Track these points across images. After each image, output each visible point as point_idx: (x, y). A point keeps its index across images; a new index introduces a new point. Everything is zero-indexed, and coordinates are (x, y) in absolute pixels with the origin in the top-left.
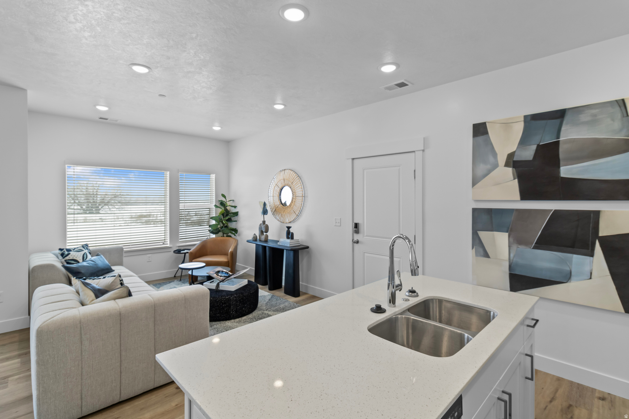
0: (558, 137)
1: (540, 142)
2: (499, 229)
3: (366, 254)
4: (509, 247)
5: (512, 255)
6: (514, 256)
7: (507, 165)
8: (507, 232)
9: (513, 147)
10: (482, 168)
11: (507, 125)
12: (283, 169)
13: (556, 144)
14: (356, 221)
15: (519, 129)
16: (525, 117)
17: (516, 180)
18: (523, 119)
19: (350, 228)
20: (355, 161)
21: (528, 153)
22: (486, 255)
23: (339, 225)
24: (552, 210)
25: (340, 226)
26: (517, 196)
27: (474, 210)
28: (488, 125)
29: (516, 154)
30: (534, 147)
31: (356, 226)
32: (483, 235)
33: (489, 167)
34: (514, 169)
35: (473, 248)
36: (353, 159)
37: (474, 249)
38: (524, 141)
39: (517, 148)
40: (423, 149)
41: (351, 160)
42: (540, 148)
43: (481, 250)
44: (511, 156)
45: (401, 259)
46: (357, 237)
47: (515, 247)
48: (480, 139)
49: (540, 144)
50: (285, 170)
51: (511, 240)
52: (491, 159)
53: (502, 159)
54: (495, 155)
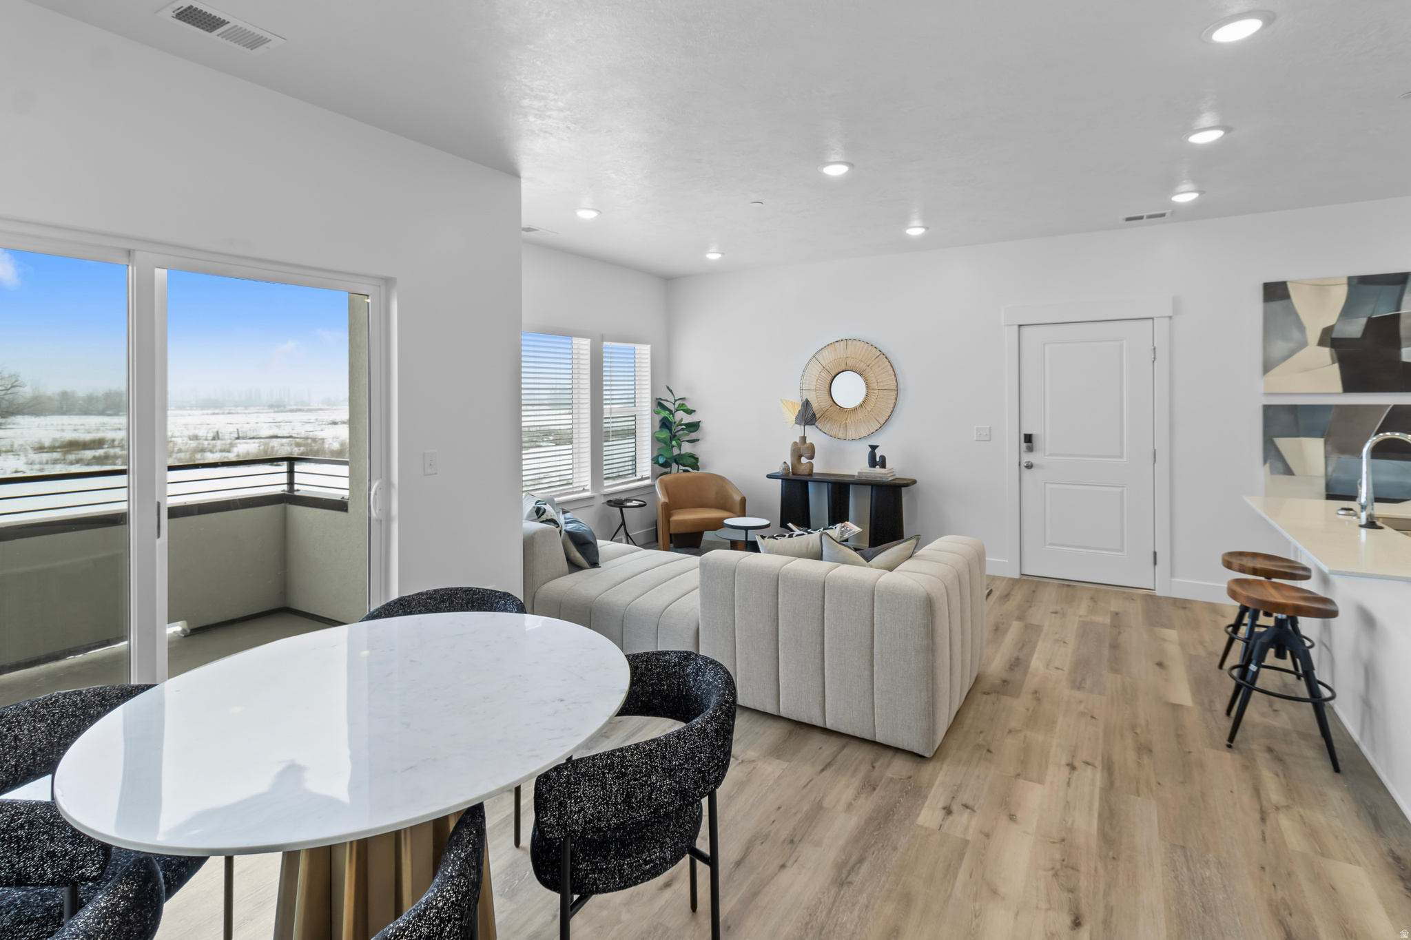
0: (1398, 308)
1: (1372, 315)
2: (1310, 433)
3: (1047, 485)
4: (1326, 457)
5: (1330, 469)
6: (1334, 470)
7: (1322, 343)
8: (1322, 437)
9: (1331, 319)
10: (1279, 347)
11: (1321, 287)
12: (844, 338)
13: (1396, 318)
14: (1027, 430)
15: (1340, 295)
16: (1350, 279)
17: (1336, 366)
18: (1345, 281)
19: (1012, 442)
20: (1024, 329)
21: (1355, 328)
22: (1289, 471)
23: (988, 438)
24: (1389, 406)
25: (990, 440)
26: (1338, 386)
27: (1267, 409)
28: (1290, 286)
29: (1336, 328)
30: (1363, 321)
31: (1028, 438)
32: (1284, 444)
33: (1291, 345)
34: (1333, 350)
35: (1265, 462)
36: (1020, 326)
37: (1268, 465)
38: (1348, 311)
39: (1338, 320)
40: (1171, 315)
41: (1016, 327)
42: (1372, 323)
43: (1280, 465)
44: (1327, 331)
45: (1125, 488)
46: (1027, 458)
47: (1334, 458)
48: (1277, 305)
49: (1374, 317)
50: (846, 340)
51: (1329, 448)
52: (1296, 334)
53: (1314, 335)
54: (1302, 328)
